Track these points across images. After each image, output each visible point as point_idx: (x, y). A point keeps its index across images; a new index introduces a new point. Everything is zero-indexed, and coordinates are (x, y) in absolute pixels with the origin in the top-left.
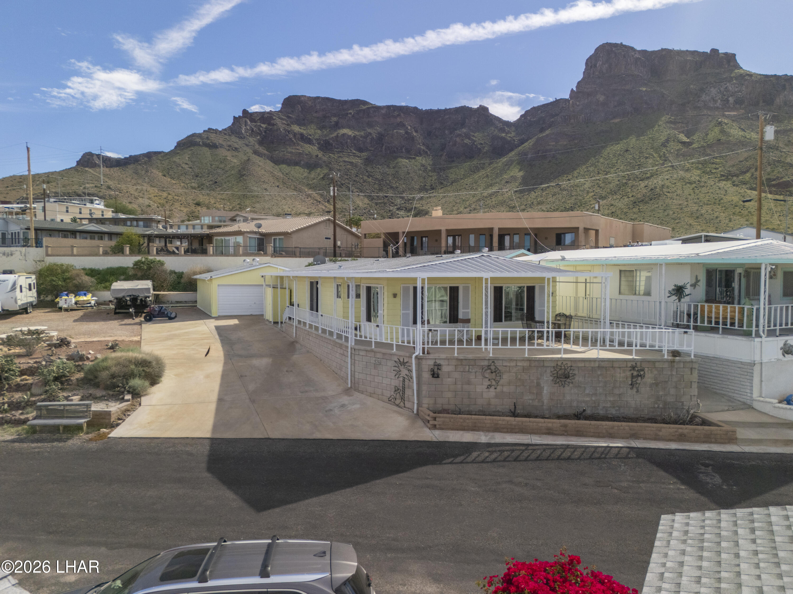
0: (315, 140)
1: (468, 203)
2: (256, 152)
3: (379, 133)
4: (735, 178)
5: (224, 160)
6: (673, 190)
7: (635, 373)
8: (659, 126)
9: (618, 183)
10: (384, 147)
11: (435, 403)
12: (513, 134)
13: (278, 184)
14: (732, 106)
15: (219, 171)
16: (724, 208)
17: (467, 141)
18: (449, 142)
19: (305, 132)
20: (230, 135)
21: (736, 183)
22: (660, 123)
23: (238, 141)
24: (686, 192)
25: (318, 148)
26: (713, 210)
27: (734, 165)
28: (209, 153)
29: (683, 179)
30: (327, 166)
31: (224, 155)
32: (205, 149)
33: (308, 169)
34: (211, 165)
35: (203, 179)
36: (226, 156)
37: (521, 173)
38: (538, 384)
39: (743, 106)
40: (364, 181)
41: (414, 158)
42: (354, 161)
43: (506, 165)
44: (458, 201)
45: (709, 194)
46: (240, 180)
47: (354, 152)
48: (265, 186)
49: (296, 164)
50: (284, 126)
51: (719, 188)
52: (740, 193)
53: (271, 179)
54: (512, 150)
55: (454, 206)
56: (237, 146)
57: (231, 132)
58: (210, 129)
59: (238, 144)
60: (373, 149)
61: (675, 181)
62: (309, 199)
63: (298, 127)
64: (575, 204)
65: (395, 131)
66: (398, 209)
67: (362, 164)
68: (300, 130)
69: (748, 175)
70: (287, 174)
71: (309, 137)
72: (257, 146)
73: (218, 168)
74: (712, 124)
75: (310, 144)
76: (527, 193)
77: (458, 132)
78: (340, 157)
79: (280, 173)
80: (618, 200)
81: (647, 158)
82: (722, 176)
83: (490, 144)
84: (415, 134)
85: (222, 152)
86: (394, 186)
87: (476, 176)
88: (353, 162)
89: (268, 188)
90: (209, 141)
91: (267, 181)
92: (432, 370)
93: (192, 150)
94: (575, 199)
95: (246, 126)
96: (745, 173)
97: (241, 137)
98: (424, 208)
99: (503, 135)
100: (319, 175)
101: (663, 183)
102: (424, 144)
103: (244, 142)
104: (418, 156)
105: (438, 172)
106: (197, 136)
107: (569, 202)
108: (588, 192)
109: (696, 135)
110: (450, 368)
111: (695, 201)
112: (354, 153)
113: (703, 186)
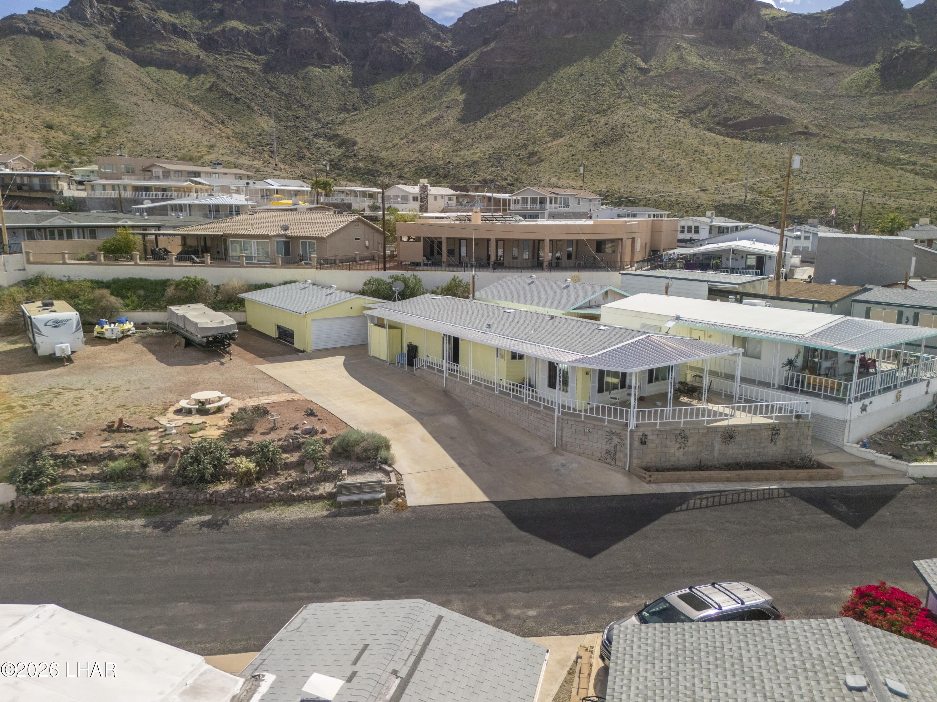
0: (194, 33)
1: (403, 132)
2: (110, 48)
3: (280, 30)
4: (692, 116)
5: (66, 57)
6: (634, 129)
7: (774, 432)
8: (616, 46)
9: (573, 115)
10: (288, 50)
11: (642, 462)
12: (450, 43)
13: (150, 96)
14: (691, 27)
15: (61, 73)
16: (684, 154)
17: (394, 48)
18: (373, 49)
19: (177, 22)
20: (68, 20)
21: (694, 121)
22: (617, 43)
23: (82, 30)
24: (647, 133)
25: (198, 45)
26: (674, 156)
27: (692, 100)
28: (41, 45)
29: (643, 116)
30: (213, 71)
31: (64, 50)
32: (35, 40)
33: (187, 74)
34: (47, 63)
35: (39, 85)
36: (68, 52)
37: (463, 96)
38: (712, 444)
39: (702, 28)
40: (267, 95)
41: (329, 67)
42: (249, 66)
43: (445, 84)
44: (391, 129)
45: (670, 136)
46: (97, 89)
47: (249, 53)
48: (134, 99)
49: (169, 66)
50: (147, 11)
51: (679, 129)
52: (699, 135)
53: (140, 88)
54: (450, 65)
55: (387, 136)
56: (81, 37)
57: (71, 16)
58: (36, 9)
59: (83, 35)
60: (273, 51)
61: (635, 119)
62: (198, 120)
63: (167, 14)
64: (528, 140)
65: (302, 28)
66: (315, 136)
67: (261, 71)
68: (170, 18)
69: (706, 112)
70: (158, 81)
71: (184, 29)
72: (111, 39)
73: (58, 68)
74: (671, 49)
75: (187, 39)
76: (472, 123)
77: (383, 35)
78: (230, 60)
79: (149, 78)
80: (577, 139)
81: (603, 85)
82: (680, 112)
83: (424, 54)
84: (328, 34)
85: (62, 46)
86: (306, 103)
87: (410, 96)
88: (248, 68)
89: (139, 102)
90: (39, 28)
91: (135, 92)
92: (641, 439)
93: (13, 39)
94: (528, 134)
95: (91, 8)
96: (702, 109)
97: (87, 25)
98: (349, 136)
99: (439, 43)
100: (203, 83)
101: (623, 121)
102: (340, 49)
103: (92, 32)
104: (333, 64)
105: (361, 88)
106: (19, 20)
107: (521, 137)
108: (541, 126)
109: (654, 60)
110: (654, 437)
111: (657, 143)
112: (249, 56)
113: (664, 126)
